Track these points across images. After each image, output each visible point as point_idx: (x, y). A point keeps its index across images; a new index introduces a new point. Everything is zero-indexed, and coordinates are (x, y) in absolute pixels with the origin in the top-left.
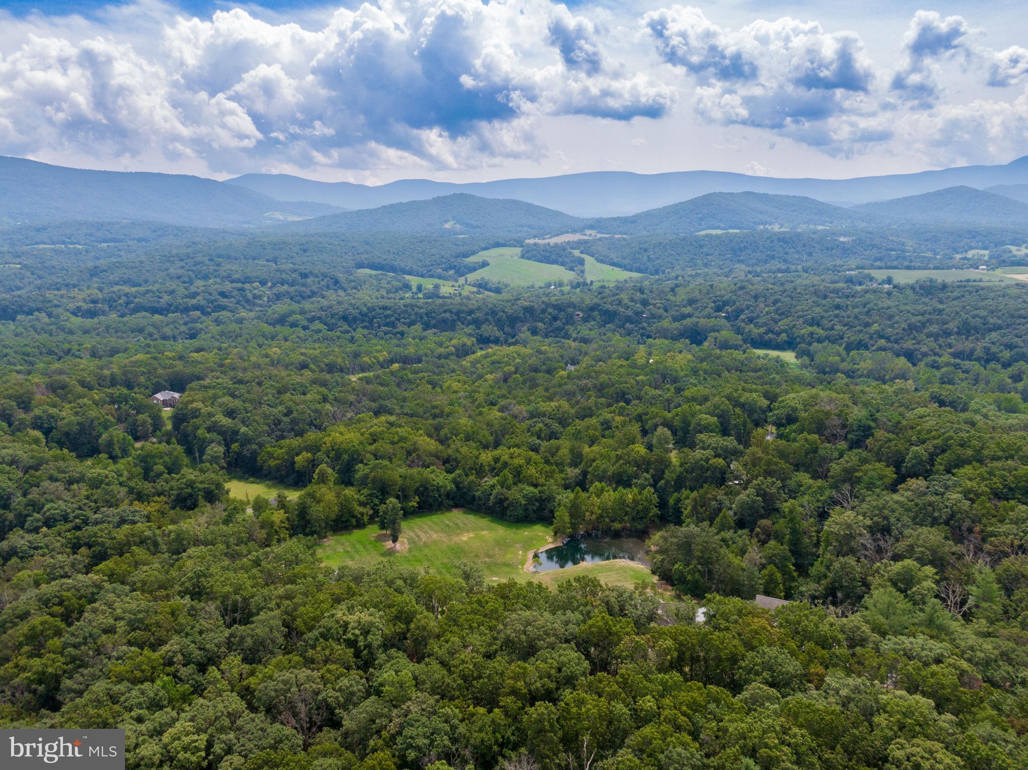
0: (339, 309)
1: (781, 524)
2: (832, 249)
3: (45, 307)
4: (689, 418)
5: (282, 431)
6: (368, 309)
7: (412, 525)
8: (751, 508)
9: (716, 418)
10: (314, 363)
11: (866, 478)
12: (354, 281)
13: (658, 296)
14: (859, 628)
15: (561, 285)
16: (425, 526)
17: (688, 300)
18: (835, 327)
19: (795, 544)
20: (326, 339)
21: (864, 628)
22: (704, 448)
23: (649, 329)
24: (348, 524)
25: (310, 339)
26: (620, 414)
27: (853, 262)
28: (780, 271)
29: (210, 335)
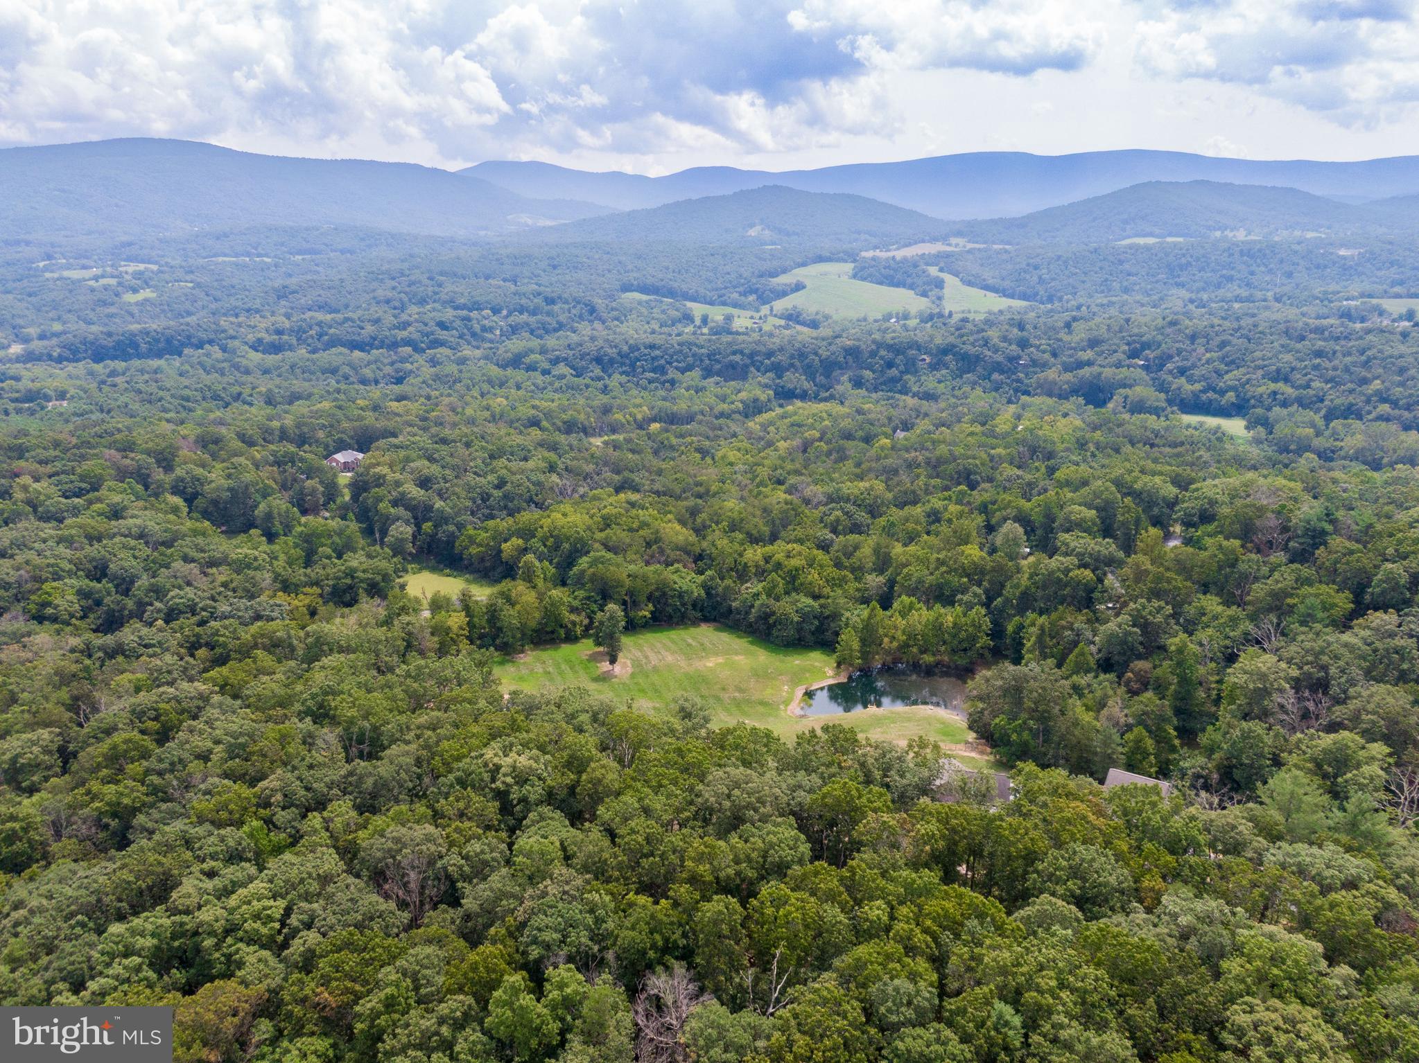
0: (590, 347)
1: (1165, 668)
2: (1326, 267)
3: (217, 339)
4: (1054, 510)
5: (491, 508)
6: (630, 348)
7: (641, 641)
8: (1124, 642)
9: (1094, 512)
10: (547, 419)
11: (1302, 608)
12: (617, 310)
13: (1045, 333)
14: (1234, 827)
15: (906, 317)
16: (658, 645)
17: (1089, 340)
18: (1313, 384)
19: (1182, 699)
20: (570, 387)
21: (1241, 828)
22: (1066, 554)
23: (1026, 381)
24: (555, 636)
25: (550, 388)
26: (959, 502)
27: (1355, 288)
28: (1238, 299)
29: (420, 379)
